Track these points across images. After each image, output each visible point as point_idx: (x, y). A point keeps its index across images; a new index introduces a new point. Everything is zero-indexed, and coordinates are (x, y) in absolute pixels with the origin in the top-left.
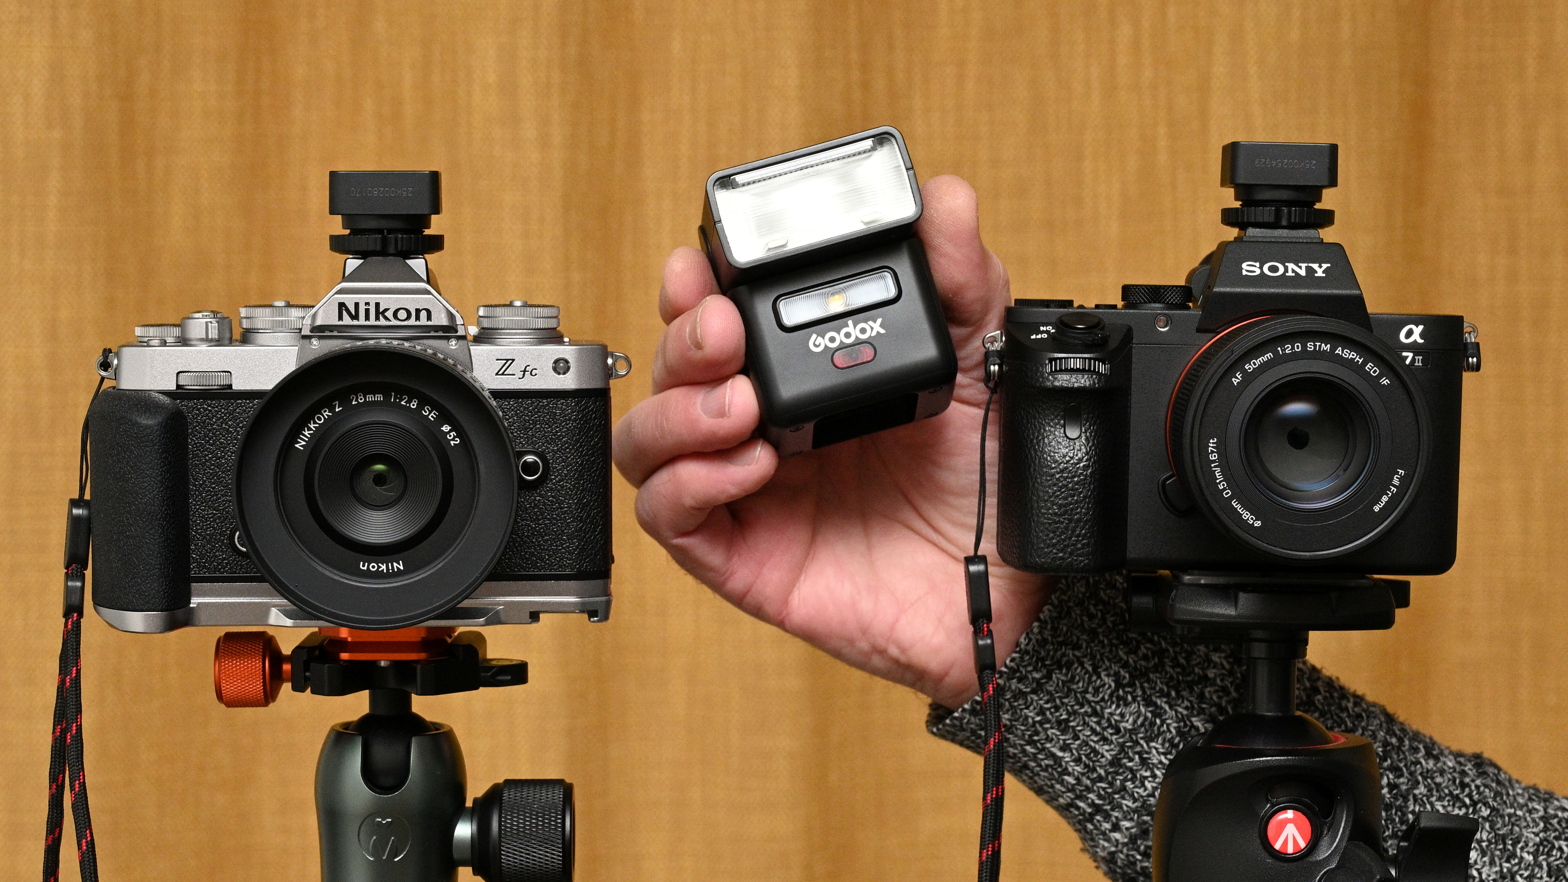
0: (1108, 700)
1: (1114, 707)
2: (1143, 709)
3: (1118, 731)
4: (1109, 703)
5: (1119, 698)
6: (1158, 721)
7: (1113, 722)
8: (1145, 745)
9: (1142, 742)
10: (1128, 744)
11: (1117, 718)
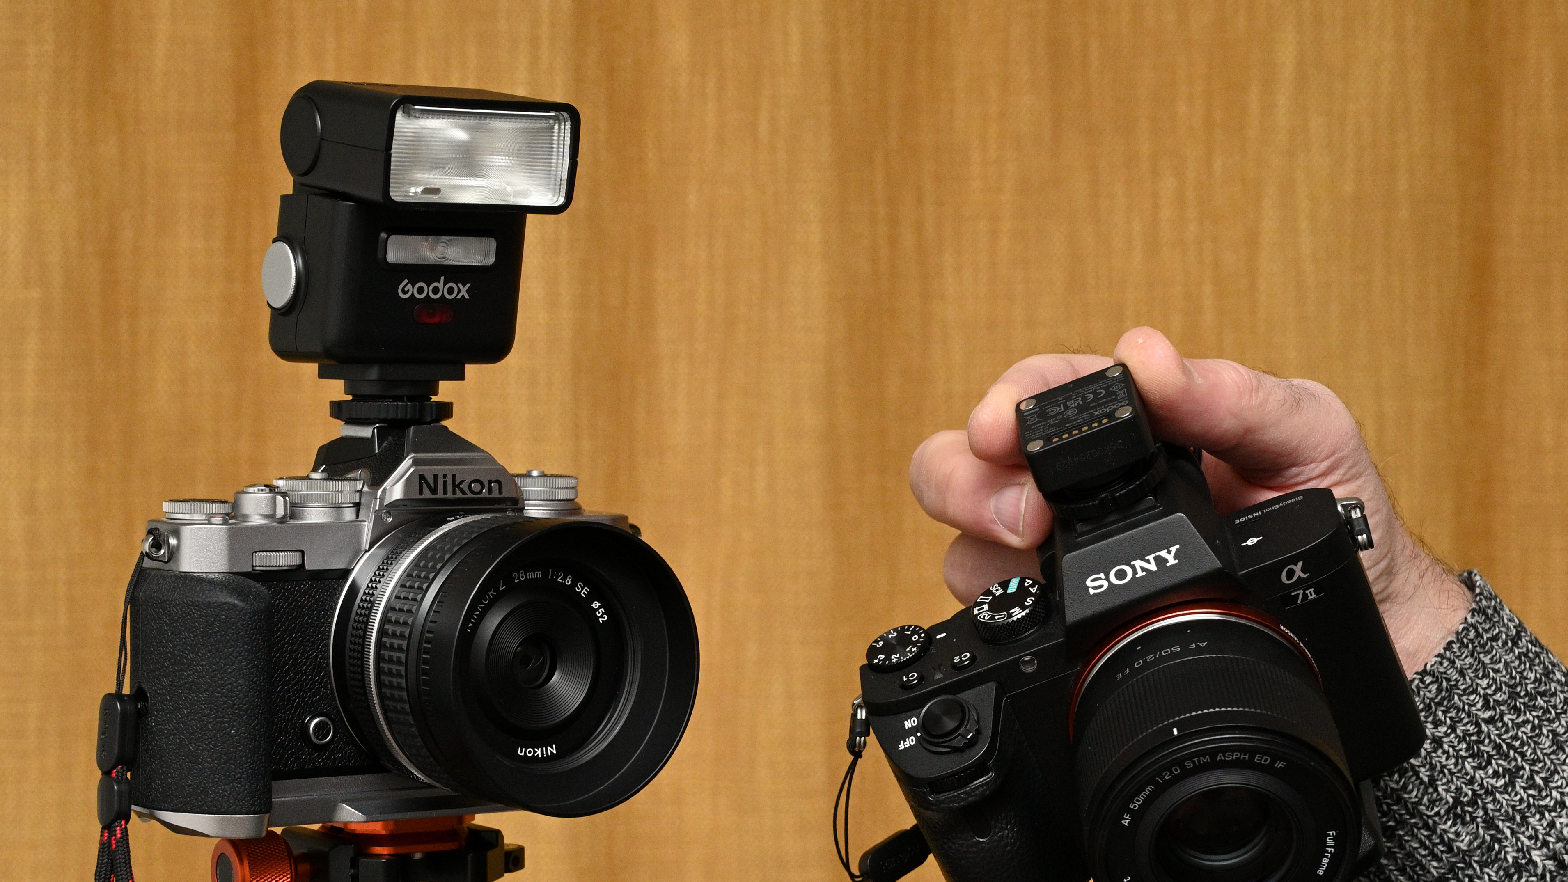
0: (1444, 815)
1: (1449, 823)
2: (1481, 831)
3: (1450, 849)
4: (1444, 819)
5: (1456, 816)
6: (1496, 846)
7: (1446, 839)
8: (1478, 869)
9: (1475, 865)
10: (1460, 865)
11: (1451, 836)
